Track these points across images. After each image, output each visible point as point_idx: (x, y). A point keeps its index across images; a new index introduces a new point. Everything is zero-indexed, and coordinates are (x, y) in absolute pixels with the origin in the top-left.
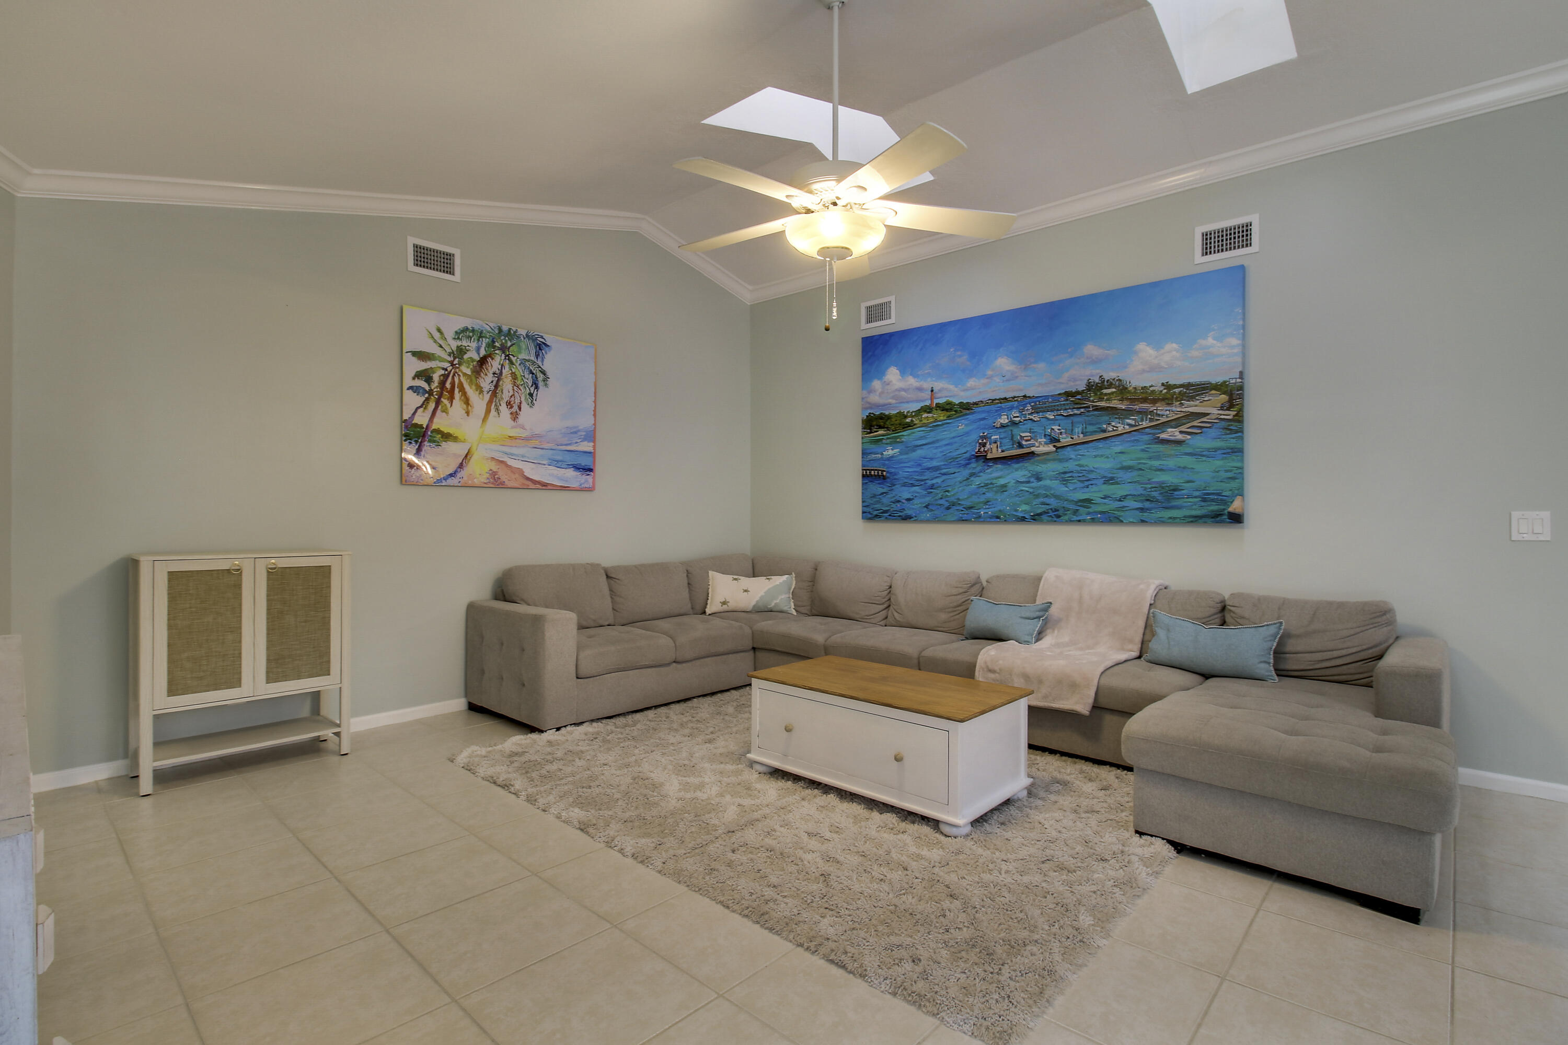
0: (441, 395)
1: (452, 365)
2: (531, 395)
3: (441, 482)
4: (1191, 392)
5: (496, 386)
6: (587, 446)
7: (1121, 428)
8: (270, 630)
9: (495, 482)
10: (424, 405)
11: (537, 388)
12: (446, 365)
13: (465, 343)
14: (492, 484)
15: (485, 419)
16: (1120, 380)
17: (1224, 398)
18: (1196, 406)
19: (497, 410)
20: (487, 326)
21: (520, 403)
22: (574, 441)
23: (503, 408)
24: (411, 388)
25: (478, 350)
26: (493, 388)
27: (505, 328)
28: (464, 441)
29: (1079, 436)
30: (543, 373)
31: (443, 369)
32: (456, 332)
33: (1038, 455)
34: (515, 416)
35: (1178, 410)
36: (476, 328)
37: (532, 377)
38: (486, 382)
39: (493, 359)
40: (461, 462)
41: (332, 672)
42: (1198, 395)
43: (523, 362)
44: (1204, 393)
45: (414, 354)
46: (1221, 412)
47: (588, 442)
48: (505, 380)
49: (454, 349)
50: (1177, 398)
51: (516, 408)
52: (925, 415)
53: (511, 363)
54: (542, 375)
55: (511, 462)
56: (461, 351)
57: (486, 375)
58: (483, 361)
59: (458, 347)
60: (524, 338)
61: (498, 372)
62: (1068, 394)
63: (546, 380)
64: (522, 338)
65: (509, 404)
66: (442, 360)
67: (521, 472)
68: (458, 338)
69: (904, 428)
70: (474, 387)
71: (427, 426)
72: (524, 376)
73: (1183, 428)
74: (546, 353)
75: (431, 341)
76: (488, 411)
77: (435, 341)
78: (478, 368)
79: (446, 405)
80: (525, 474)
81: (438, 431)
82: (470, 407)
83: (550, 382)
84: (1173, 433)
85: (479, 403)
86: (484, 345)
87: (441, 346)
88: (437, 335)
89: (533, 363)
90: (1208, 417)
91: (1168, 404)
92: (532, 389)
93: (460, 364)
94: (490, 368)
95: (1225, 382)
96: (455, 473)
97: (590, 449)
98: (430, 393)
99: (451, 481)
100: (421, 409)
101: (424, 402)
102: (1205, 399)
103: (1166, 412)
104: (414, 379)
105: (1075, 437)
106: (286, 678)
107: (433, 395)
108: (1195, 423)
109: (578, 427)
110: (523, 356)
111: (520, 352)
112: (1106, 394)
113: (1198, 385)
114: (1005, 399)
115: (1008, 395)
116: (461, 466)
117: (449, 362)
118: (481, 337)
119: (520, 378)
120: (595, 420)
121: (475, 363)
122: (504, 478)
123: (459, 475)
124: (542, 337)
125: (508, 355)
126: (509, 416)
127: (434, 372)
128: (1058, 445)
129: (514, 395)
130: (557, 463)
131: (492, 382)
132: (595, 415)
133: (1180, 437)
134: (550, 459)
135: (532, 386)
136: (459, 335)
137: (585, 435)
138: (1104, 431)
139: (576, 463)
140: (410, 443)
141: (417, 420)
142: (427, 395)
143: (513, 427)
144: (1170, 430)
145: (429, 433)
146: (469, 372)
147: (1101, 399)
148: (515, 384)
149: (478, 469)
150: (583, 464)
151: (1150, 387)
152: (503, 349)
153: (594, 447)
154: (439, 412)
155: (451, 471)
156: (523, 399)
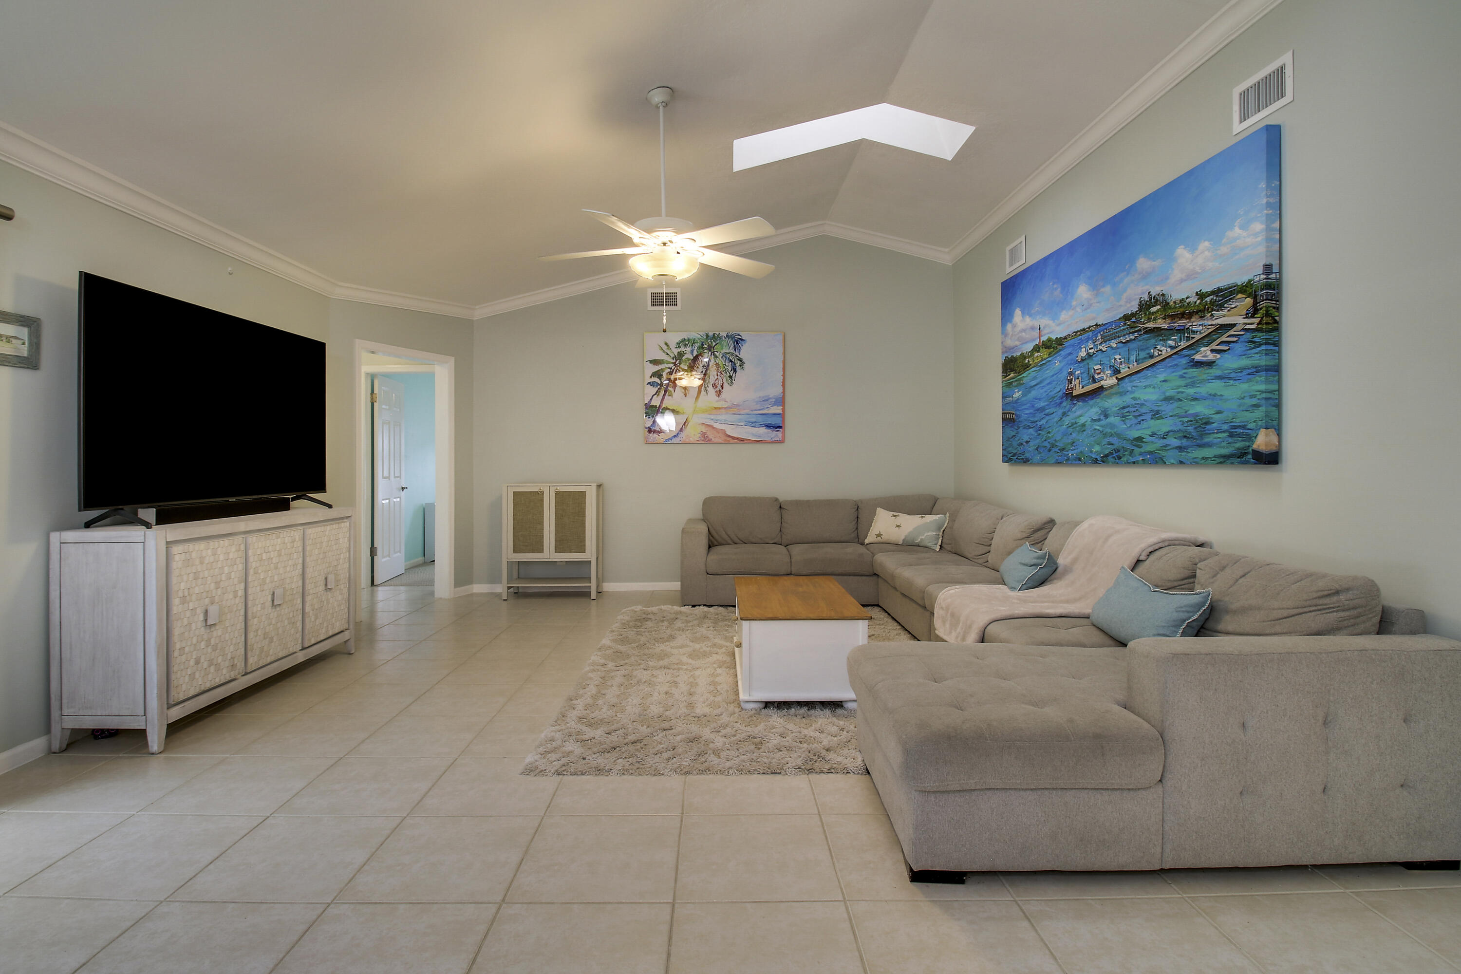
0: (668, 386)
1: (675, 364)
2: (731, 377)
3: (668, 441)
4: (1221, 299)
5: (705, 374)
6: (777, 410)
7: (1166, 351)
8: (556, 525)
9: (705, 440)
10: (657, 393)
11: (735, 371)
12: (671, 365)
13: (683, 349)
14: (703, 441)
15: (697, 398)
16: (1163, 295)
17: (1249, 301)
18: (1224, 316)
19: (706, 390)
20: (698, 335)
21: (723, 384)
22: (766, 407)
23: (710, 388)
24: (649, 383)
25: (692, 352)
27: (711, 334)
28: (683, 413)
29: (1133, 365)
30: (740, 360)
31: (669, 368)
32: (677, 343)
33: (1106, 389)
34: (719, 393)
35: (1210, 323)
36: (691, 338)
37: (732, 364)
39: (702, 356)
40: (681, 427)
41: (586, 551)
42: (1226, 302)
43: (724, 355)
44: (1231, 299)
45: (651, 362)
46: (1247, 321)
47: (778, 406)
48: (711, 369)
49: (676, 354)
50: (1208, 308)
51: (719, 387)
52: (1036, 354)
53: (716, 357)
54: (739, 362)
55: (716, 425)
57: (698, 368)
58: (696, 358)
59: (678, 352)
60: (725, 338)
61: (706, 365)
62: (1126, 317)
63: (742, 363)
64: (724, 338)
65: (714, 386)
66: (670, 363)
67: (724, 432)
68: (679, 347)
69: (1024, 369)
71: (659, 406)
72: (725, 365)
73: (1214, 346)
74: (742, 346)
75: (661, 352)
76: (699, 392)
77: (664, 352)
78: (692, 364)
79: (671, 391)
80: (727, 433)
81: (666, 409)
82: (687, 391)
83: (745, 366)
84: (1204, 353)
86: (696, 348)
87: (668, 354)
88: (665, 347)
89: (733, 354)
90: (1235, 329)
91: (1201, 317)
92: (731, 373)
93: (679, 363)
94: (700, 363)
95: (1250, 281)
96: (677, 435)
97: (780, 412)
98: (661, 385)
99: (675, 441)
100: (656, 396)
101: (657, 391)
102: (1233, 306)
103: (1199, 326)
104: (651, 377)
105: (1131, 366)
106: (564, 551)
107: (663, 386)
108: (1224, 338)
109: (769, 396)
110: (725, 351)
111: (722, 348)
112: (1153, 313)
113: (1226, 289)
114: (1084, 329)
115: (1086, 326)
116: (681, 430)
117: (673, 363)
118: (694, 343)
119: (722, 367)
120: (784, 389)
121: (690, 361)
122: (711, 437)
123: (680, 436)
124: (739, 335)
125: (713, 352)
126: (715, 393)
127: (663, 372)
128: (1120, 376)
129: (717, 379)
130: (753, 424)
131: (702, 372)
132: (784, 385)
133: (1211, 357)
134: (746, 421)
135: (732, 370)
136: (678, 345)
137: (774, 401)
138: (1152, 357)
139: (767, 423)
140: (649, 417)
141: (653, 403)
142: (659, 387)
143: (717, 401)
144: (1203, 349)
145: (661, 410)
146: (686, 368)
147: (1149, 320)
148: (718, 371)
149: (693, 431)
150: (773, 423)
151: (1187, 298)
152: (710, 348)
153: (783, 410)
154: (666, 397)
155: (675, 434)
156: (724, 381)
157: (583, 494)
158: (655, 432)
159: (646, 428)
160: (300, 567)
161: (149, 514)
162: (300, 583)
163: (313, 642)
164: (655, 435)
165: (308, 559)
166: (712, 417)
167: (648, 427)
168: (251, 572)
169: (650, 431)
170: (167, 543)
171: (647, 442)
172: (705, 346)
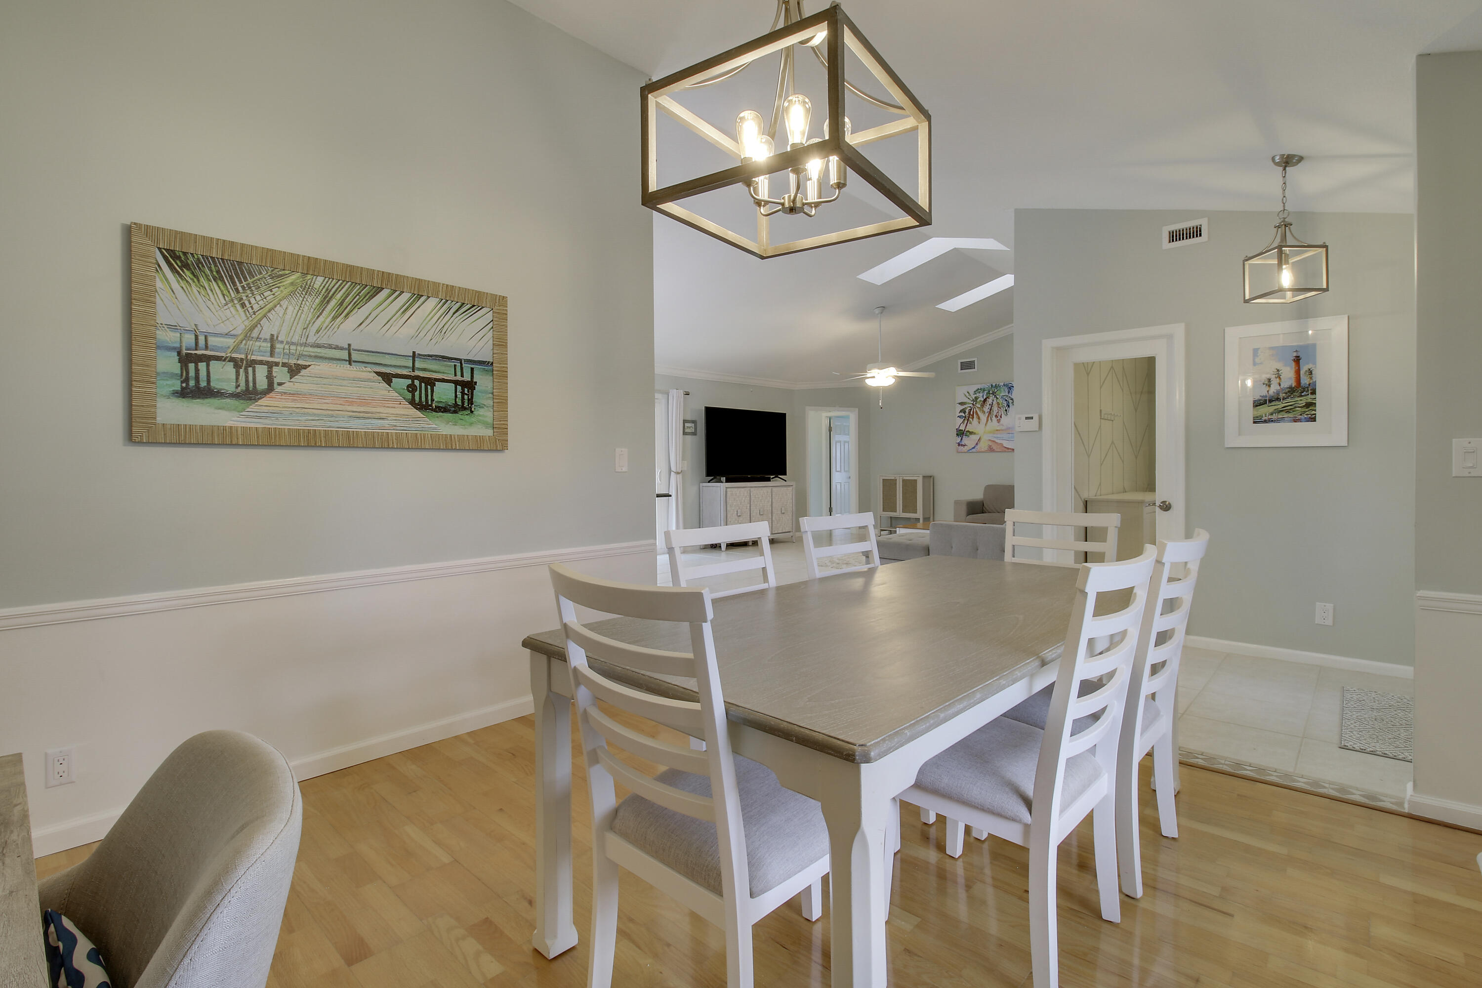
0: (969, 417)
1: (973, 404)
2: (1006, 410)
3: (969, 451)
5: (990, 410)
8: (903, 498)
9: (991, 450)
10: (963, 422)
11: (1009, 406)
12: (971, 405)
13: (978, 395)
14: (989, 450)
15: (987, 424)
19: (991, 419)
20: (986, 386)
21: (1001, 415)
23: (994, 418)
24: (959, 416)
25: (983, 396)
26: (989, 411)
27: (994, 384)
28: (978, 434)
30: (1012, 399)
31: (970, 407)
32: (975, 392)
34: (999, 421)
36: (982, 388)
37: (1007, 402)
38: (986, 408)
39: (989, 399)
40: (977, 442)
43: (1003, 397)
45: (959, 404)
48: (994, 406)
49: (974, 398)
51: (999, 417)
53: (997, 398)
54: (1011, 401)
55: (997, 441)
56: (976, 398)
57: (987, 406)
58: (985, 400)
61: (991, 403)
63: (1013, 402)
64: (1002, 387)
65: (996, 416)
66: (969, 404)
67: (1001, 444)
68: (976, 394)
70: (981, 412)
71: (965, 430)
72: (1003, 403)
74: (1013, 390)
75: (965, 397)
76: (987, 420)
77: (967, 397)
78: (983, 404)
79: (971, 421)
80: (1004, 445)
81: (968, 431)
82: (980, 420)
83: (1015, 403)
85: (983, 418)
86: (986, 394)
87: (969, 399)
88: (967, 395)
89: (1007, 396)
92: (1007, 408)
93: (976, 404)
94: (988, 403)
98: (965, 417)
99: (974, 450)
100: (962, 424)
104: (960, 413)
110: (1002, 394)
111: (1001, 393)
116: (977, 444)
118: (984, 391)
119: (1001, 404)
121: (982, 402)
122: (995, 448)
123: (976, 448)
124: (1011, 384)
125: (996, 396)
126: (997, 421)
127: (966, 409)
129: (998, 412)
131: (989, 408)
135: (1007, 406)
140: (959, 437)
141: (961, 428)
143: (998, 426)
145: (965, 432)
146: (979, 406)
148: (998, 407)
149: (983, 445)
152: (993, 394)
154: (969, 424)
155: (973, 447)
156: (1002, 413)
157: (916, 481)
158: (962, 445)
159: (957, 443)
160: (770, 502)
161: (723, 479)
162: (771, 509)
163: (776, 532)
164: (962, 447)
165: (773, 500)
166: (995, 436)
168: (752, 501)
169: (959, 445)
170: (726, 488)
171: (958, 452)
172: (991, 392)
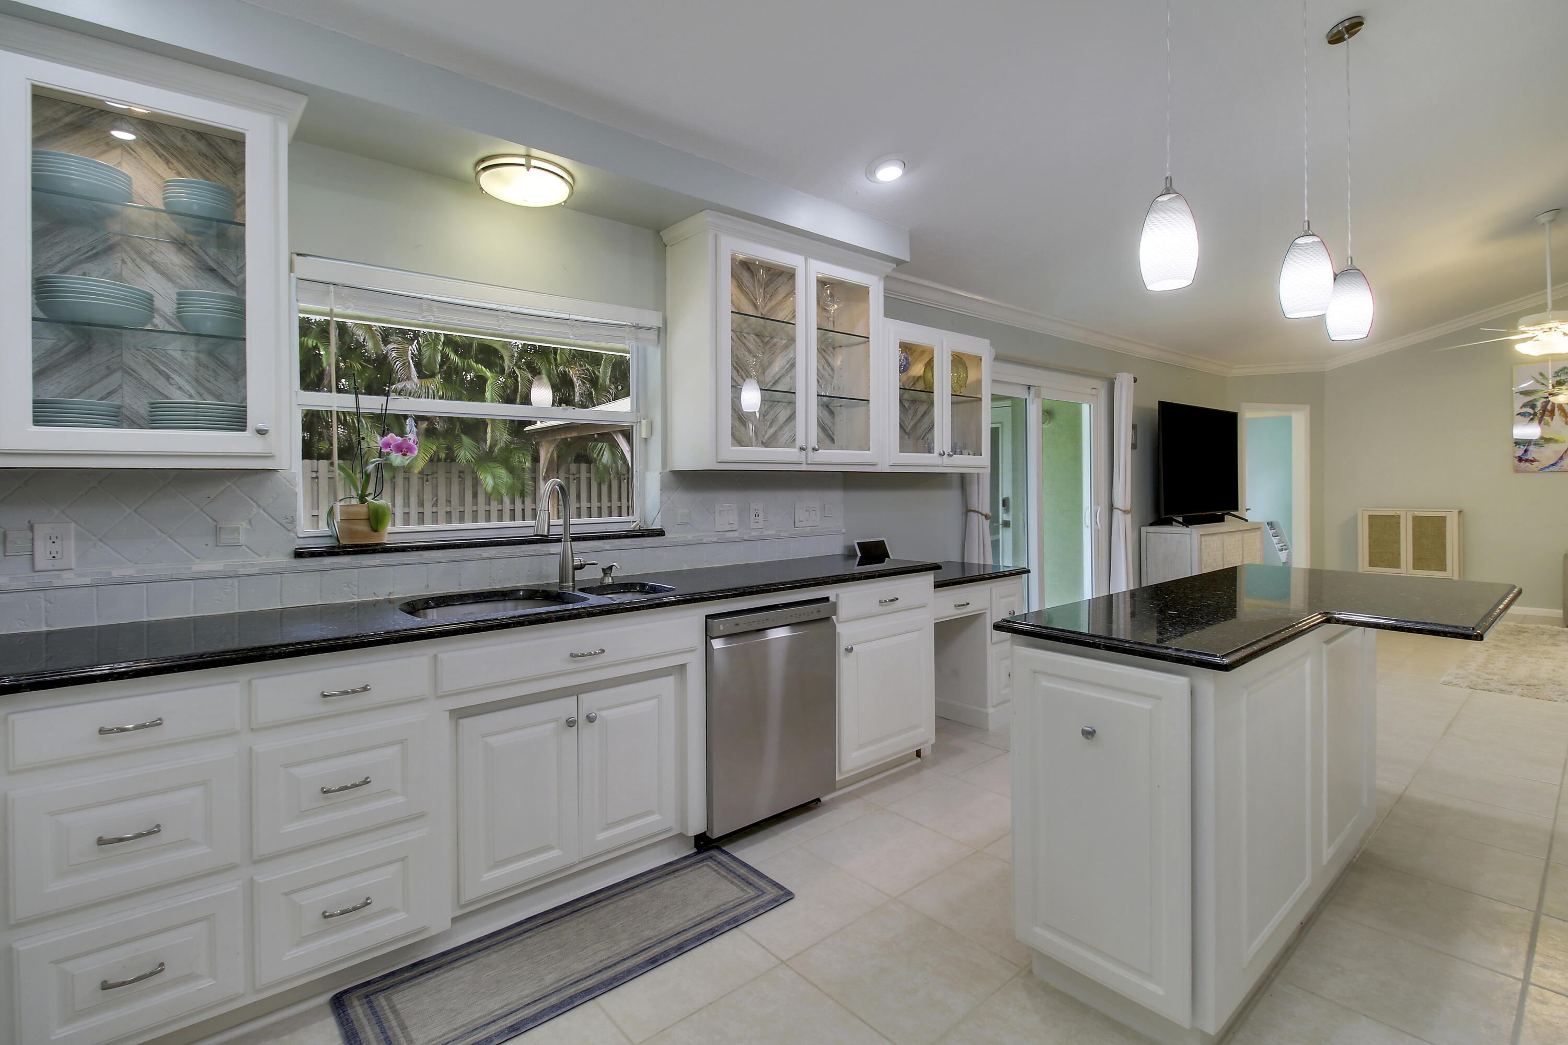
0: (1543, 415)
1: (1552, 393)
3: (1544, 469)
8: (1414, 545)
10: (1530, 423)
12: (1547, 395)
13: (1563, 378)
24: (1520, 414)
28: (1563, 442)
31: (1545, 398)
32: (1556, 372)
40: (1561, 455)
41: (1447, 570)
45: (1522, 393)
49: (1554, 383)
56: (1560, 384)
59: (1556, 381)
66: (1544, 392)
68: (1557, 375)
75: (1535, 383)
77: (1538, 382)
79: (1547, 420)
81: (1541, 438)
87: (1543, 384)
88: (1539, 378)
96: (1555, 463)
99: (1552, 469)
104: (1521, 408)
106: (1422, 569)
107: (1536, 415)
116: (1561, 458)
117: (1549, 393)
123: (1559, 464)
127: (1537, 402)
140: (1519, 447)
142: (1532, 416)
145: (1534, 440)
154: (1542, 426)
155: (1553, 463)
157: (1443, 520)
158: (1527, 460)
159: (1516, 457)
164: (1528, 464)
165: (1244, 553)
167: (1519, 456)
168: (1225, 556)
169: (1520, 459)
170: (1200, 535)
171: (1517, 470)
